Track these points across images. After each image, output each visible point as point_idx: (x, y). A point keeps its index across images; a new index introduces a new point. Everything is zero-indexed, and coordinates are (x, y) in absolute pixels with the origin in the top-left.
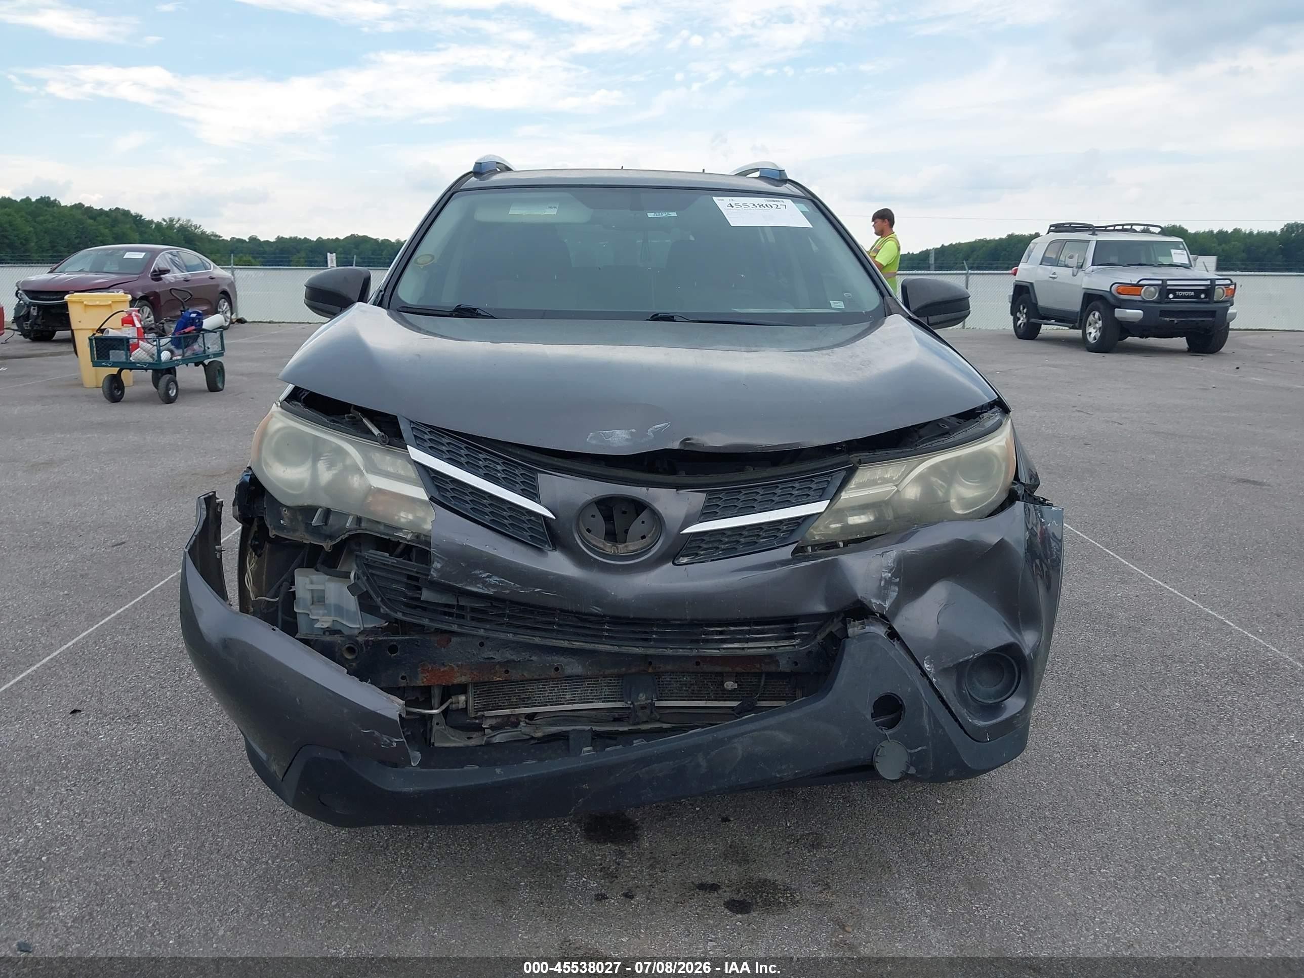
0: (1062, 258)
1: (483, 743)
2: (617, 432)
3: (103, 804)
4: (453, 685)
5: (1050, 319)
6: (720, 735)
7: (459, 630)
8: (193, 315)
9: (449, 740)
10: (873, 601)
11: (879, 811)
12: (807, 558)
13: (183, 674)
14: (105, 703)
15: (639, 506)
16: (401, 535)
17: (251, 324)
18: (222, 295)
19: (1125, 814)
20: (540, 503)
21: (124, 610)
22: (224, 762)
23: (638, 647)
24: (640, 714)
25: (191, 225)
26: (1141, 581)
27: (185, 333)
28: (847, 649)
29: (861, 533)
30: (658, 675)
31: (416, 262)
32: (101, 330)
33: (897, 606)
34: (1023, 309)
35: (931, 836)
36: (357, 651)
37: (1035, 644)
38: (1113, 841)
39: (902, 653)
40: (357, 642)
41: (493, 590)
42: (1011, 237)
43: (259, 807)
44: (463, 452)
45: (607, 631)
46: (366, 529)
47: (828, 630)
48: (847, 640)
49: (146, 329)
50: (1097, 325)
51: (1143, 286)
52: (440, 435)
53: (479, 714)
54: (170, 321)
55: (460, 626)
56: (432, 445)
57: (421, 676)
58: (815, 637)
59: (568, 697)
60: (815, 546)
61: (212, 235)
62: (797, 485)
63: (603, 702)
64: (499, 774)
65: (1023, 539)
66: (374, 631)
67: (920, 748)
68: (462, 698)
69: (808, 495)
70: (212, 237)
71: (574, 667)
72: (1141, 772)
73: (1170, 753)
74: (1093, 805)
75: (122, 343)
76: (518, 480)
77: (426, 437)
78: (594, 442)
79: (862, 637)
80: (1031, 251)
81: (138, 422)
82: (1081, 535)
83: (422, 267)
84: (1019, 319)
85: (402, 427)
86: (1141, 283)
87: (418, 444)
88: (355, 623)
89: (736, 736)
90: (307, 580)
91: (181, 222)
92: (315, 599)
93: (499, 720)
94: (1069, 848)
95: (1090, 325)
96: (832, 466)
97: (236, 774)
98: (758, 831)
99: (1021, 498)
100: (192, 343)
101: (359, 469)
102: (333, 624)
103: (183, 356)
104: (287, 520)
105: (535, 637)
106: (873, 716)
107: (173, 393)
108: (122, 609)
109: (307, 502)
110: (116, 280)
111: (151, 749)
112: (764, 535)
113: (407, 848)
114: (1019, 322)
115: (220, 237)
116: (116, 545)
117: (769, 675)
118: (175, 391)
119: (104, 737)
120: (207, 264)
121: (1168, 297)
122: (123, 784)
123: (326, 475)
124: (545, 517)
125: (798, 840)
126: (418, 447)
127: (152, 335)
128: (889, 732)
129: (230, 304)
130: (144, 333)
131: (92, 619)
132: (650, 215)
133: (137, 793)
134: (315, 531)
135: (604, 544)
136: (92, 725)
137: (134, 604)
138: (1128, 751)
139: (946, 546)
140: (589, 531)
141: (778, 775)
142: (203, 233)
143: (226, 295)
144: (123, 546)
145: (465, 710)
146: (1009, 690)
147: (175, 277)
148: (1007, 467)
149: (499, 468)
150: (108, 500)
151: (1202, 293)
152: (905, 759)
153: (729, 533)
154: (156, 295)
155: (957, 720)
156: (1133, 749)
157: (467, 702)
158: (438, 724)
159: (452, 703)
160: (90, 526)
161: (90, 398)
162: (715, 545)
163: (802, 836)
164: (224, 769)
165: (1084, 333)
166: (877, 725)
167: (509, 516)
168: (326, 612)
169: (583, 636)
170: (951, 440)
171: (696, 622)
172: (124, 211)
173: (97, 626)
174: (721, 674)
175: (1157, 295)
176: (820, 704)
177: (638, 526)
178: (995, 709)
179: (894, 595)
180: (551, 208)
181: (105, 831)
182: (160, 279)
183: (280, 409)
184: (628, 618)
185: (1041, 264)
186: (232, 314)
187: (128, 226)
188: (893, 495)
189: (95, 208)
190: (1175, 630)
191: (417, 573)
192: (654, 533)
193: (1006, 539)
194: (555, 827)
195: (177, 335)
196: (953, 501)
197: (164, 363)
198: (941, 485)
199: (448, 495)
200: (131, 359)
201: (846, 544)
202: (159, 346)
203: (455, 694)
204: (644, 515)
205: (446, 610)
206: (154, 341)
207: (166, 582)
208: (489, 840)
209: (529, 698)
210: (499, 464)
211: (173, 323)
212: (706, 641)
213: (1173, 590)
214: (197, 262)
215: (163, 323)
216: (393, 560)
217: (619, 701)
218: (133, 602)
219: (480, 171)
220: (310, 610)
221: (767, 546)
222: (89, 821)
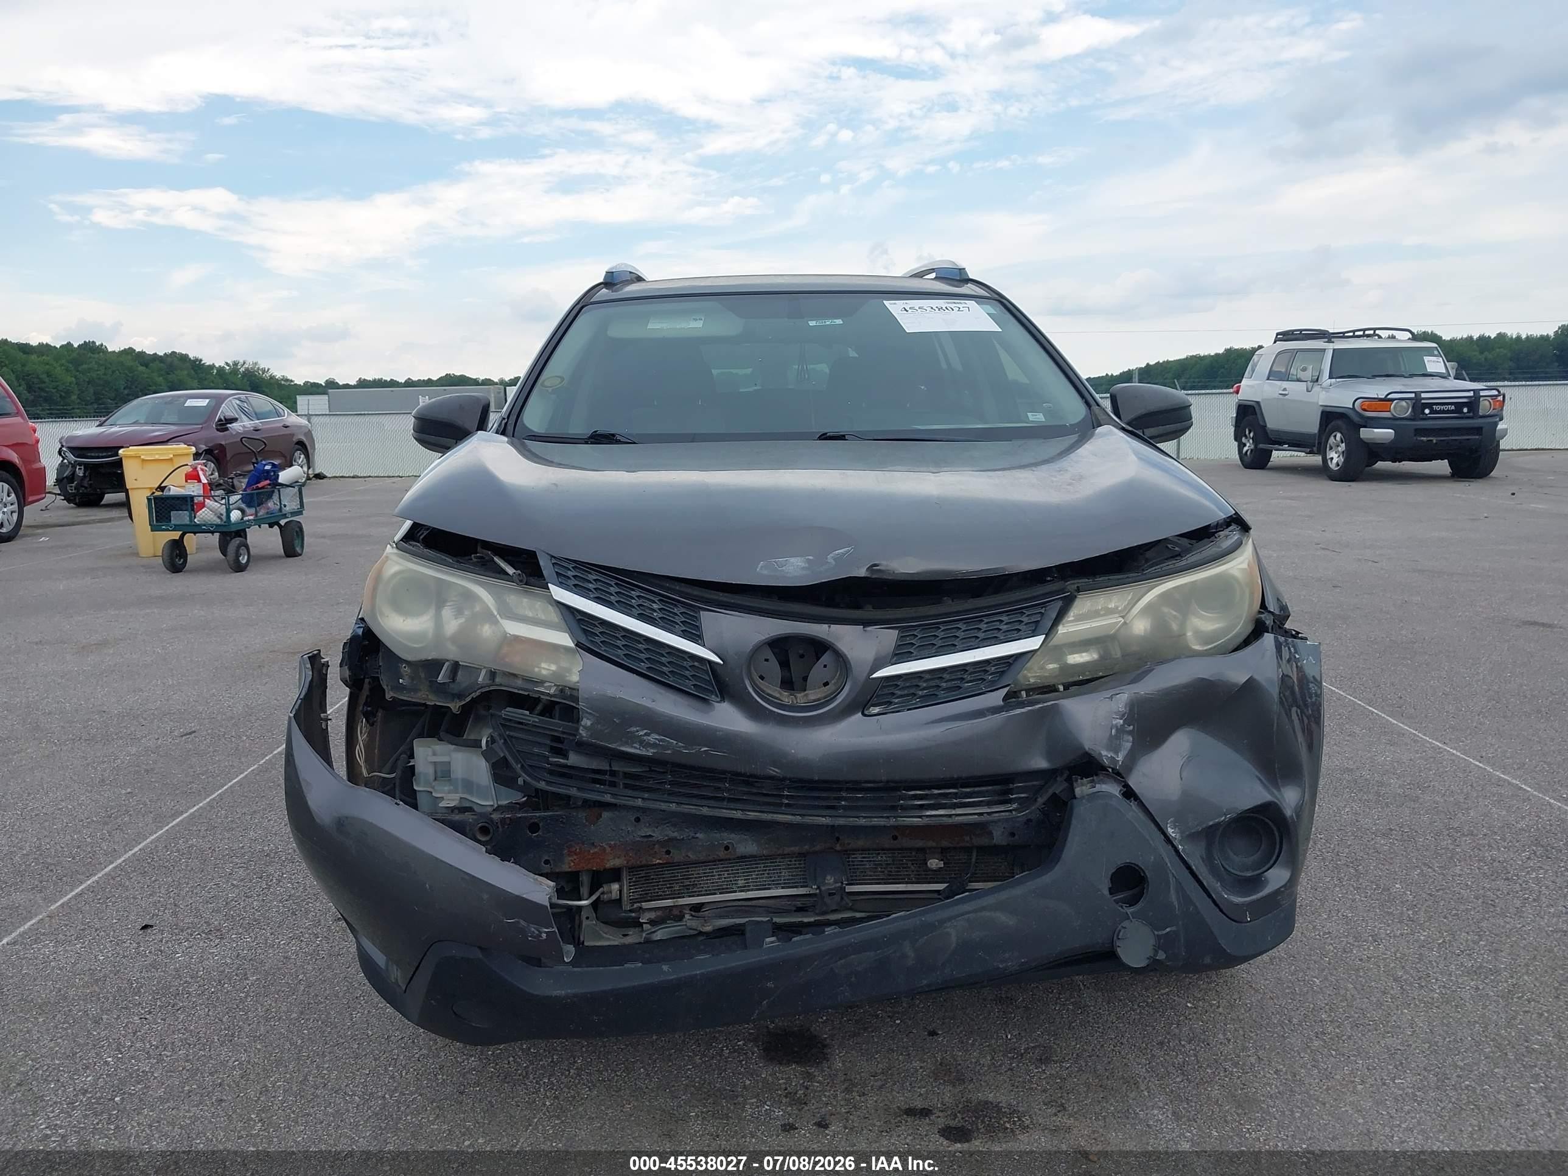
0: (1293, 371)
1: (642, 940)
2: (792, 560)
3: (184, 1034)
4: (605, 870)
5: (1281, 443)
6: (929, 918)
7: (613, 801)
8: (268, 467)
9: (601, 938)
10: (1104, 753)
11: (1118, 1018)
12: (1022, 704)
13: (272, 880)
14: (181, 917)
15: (819, 647)
16: (542, 690)
17: (332, 480)
18: (297, 446)
19: (1419, 1014)
20: (704, 646)
21: (198, 809)
22: (325, 981)
23: (823, 816)
24: (827, 900)
25: (258, 368)
26: (1414, 742)
27: (258, 488)
28: (1076, 811)
29: (1083, 674)
30: (847, 852)
31: (542, 385)
32: (161, 488)
33: (1132, 759)
34: (1249, 433)
35: (1184, 1046)
36: (491, 831)
37: (1298, 804)
38: (1408, 1046)
39: (1141, 815)
40: (492, 820)
41: (652, 751)
42: (1229, 351)
43: (370, 1033)
44: (612, 590)
45: (787, 797)
46: (501, 685)
47: (1051, 792)
48: (1075, 801)
49: (212, 486)
50: (1340, 449)
51: (1392, 400)
52: (587, 571)
53: (635, 906)
54: (240, 475)
55: (614, 795)
56: (577, 582)
57: (568, 859)
58: (1036, 800)
59: (741, 883)
60: (1031, 690)
61: (282, 380)
62: (1004, 618)
63: (783, 888)
64: (667, 972)
65: (1276, 679)
66: (510, 807)
67: (1168, 930)
68: (615, 887)
69: (1019, 630)
70: (283, 382)
71: (747, 846)
72: (1435, 964)
73: (1467, 941)
74: (1379, 1004)
75: (186, 503)
76: (677, 620)
77: (570, 574)
78: (765, 572)
79: (1094, 796)
80: (1255, 365)
81: (204, 594)
82: (1337, 691)
83: (550, 390)
84: (1245, 445)
85: (542, 563)
86: (1389, 397)
87: (560, 582)
88: (486, 799)
89: (950, 919)
90: (429, 751)
91: (246, 366)
92: (439, 774)
93: (659, 913)
94: (1354, 1055)
95: (1331, 448)
96: (1045, 595)
97: (341, 995)
98: (973, 1045)
99: (1270, 630)
100: (266, 501)
101: (492, 615)
102: (460, 802)
103: (256, 516)
104: (406, 678)
105: (702, 806)
106: (1112, 891)
107: (244, 560)
108: (195, 808)
109: (432, 655)
110: (179, 432)
111: (238, 969)
112: (969, 678)
113: (550, 1076)
114: (1245, 449)
115: (292, 381)
116: (185, 735)
117: (981, 849)
118: (246, 557)
119: (181, 956)
120: (281, 410)
121: (1423, 413)
122: (207, 1010)
123: (452, 624)
124: (710, 662)
125: (1022, 1055)
126: (561, 585)
127: (220, 492)
128: (1130, 910)
129: (307, 457)
130: (212, 489)
131: (160, 820)
132: (812, 323)
133: (224, 1020)
134: (440, 689)
135: (781, 694)
136: (167, 942)
137: (209, 802)
138: (1417, 941)
139: (1186, 686)
140: (762, 678)
141: (1001, 966)
142: (272, 377)
143: (302, 446)
144: (193, 735)
145: (619, 901)
146: (1270, 859)
147: (244, 427)
148: (1252, 593)
149: (655, 606)
150: (173, 684)
151: (1464, 406)
152: (1152, 942)
153: (927, 676)
154: (222, 448)
155: (1210, 896)
156: (1422, 938)
157: (621, 891)
158: (587, 918)
159: (603, 893)
160: (153, 714)
161: (148, 568)
162: (912, 691)
163: (1026, 1050)
164: (326, 990)
165: (1325, 460)
166: (1117, 902)
167: (668, 663)
168: (452, 788)
169: (759, 805)
170: (1183, 563)
171: (892, 785)
172: (181, 355)
173: (167, 828)
174: (922, 850)
175: (1410, 410)
176: (1047, 879)
177: (819, 671)
178: (1255, 883)
179: (1129, 745)
180: (696, 320)
181: (188, 1066)
182: (227, 429)
183: (395, 551)
184: (811, 781)
185: (1268, 379)
186: (309, 468)
187: (185, 372)
188: (1120, 628)
189: (148, 353)
190: (1461, 799)
191: (564, 733)
192: (839, 679)
193: (1256, 677)
194: (727, 1047)
195: (249, 491)
196: (1189, 634)
197: (233, 524)
198: (1175, 617)
199: (597, 640)
200: (196, 520)
201: (1067, 687)
202: (228, 505)
203: (607, 883)
204: (826, 658)
205: (597, 776)
206: (223, 499)
207: (246, 776)
208: (649, 1064)
209: (694, 885)
210: (655, 602)
211: (244, 478)
212: (904, 808)
213: (1455, 752)
214: (270, 407)
215: (232, 478)
216: (534, 719)
217: (802, 887)
218: (208, 800)
219: (611, 281)
220: (433, 788)
221: (973, 691)
222: (169, 1054)
